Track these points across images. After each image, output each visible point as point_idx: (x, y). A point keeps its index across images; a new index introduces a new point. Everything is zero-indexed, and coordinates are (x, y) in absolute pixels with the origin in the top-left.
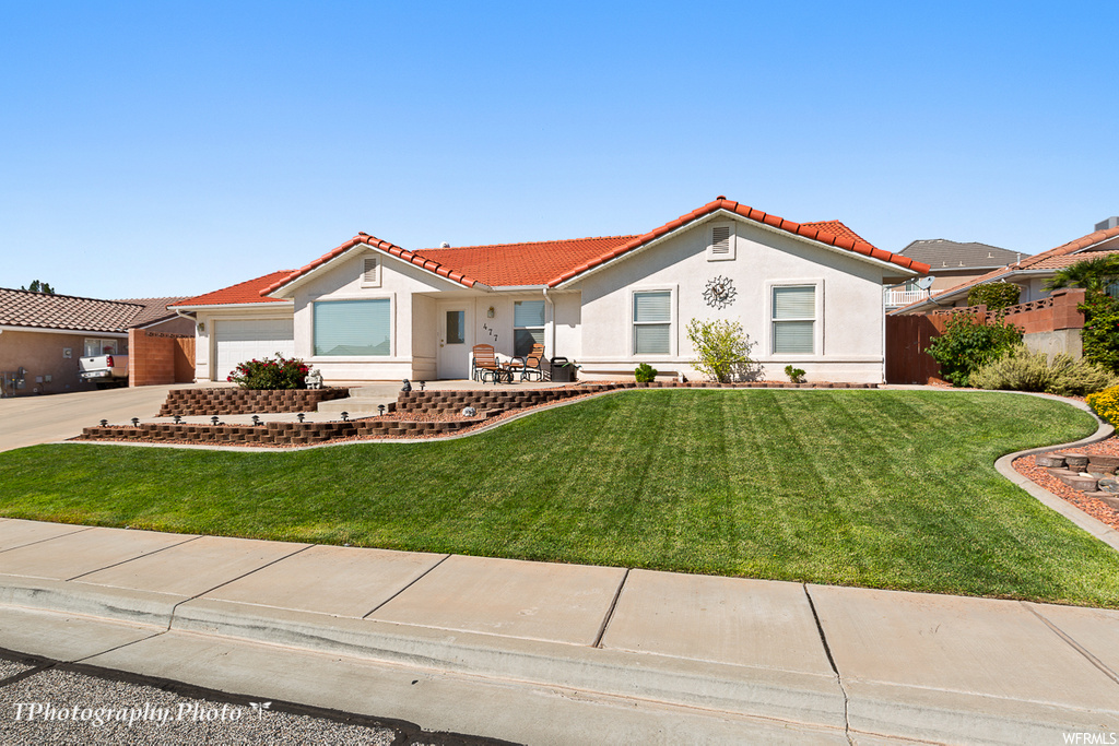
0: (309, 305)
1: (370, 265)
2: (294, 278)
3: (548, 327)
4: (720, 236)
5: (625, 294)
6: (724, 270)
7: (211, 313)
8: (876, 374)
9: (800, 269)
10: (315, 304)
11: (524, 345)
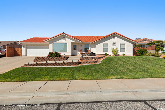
0: (52, 43)
1: (64, 38)
2: (50, 39)
3: (90, 48)
4: (114, 37)
5: (102, 44)
6: (115, 41)
7: (25, 44)
8: (132, 55)
9: (124, 42)
10: (53, 43)
11: (86, 50)
